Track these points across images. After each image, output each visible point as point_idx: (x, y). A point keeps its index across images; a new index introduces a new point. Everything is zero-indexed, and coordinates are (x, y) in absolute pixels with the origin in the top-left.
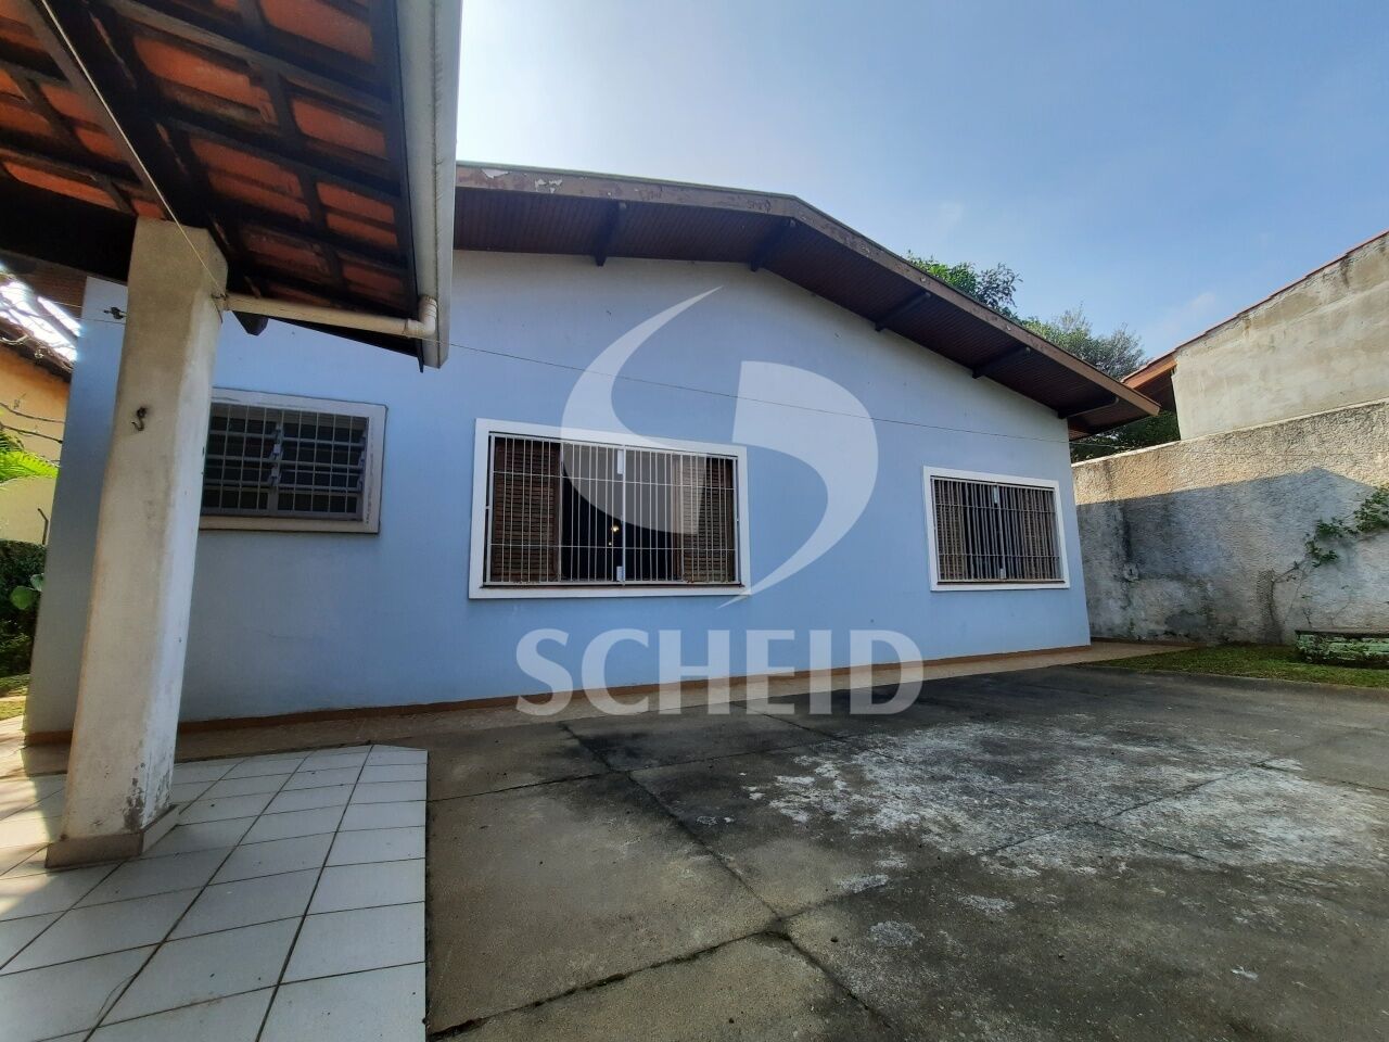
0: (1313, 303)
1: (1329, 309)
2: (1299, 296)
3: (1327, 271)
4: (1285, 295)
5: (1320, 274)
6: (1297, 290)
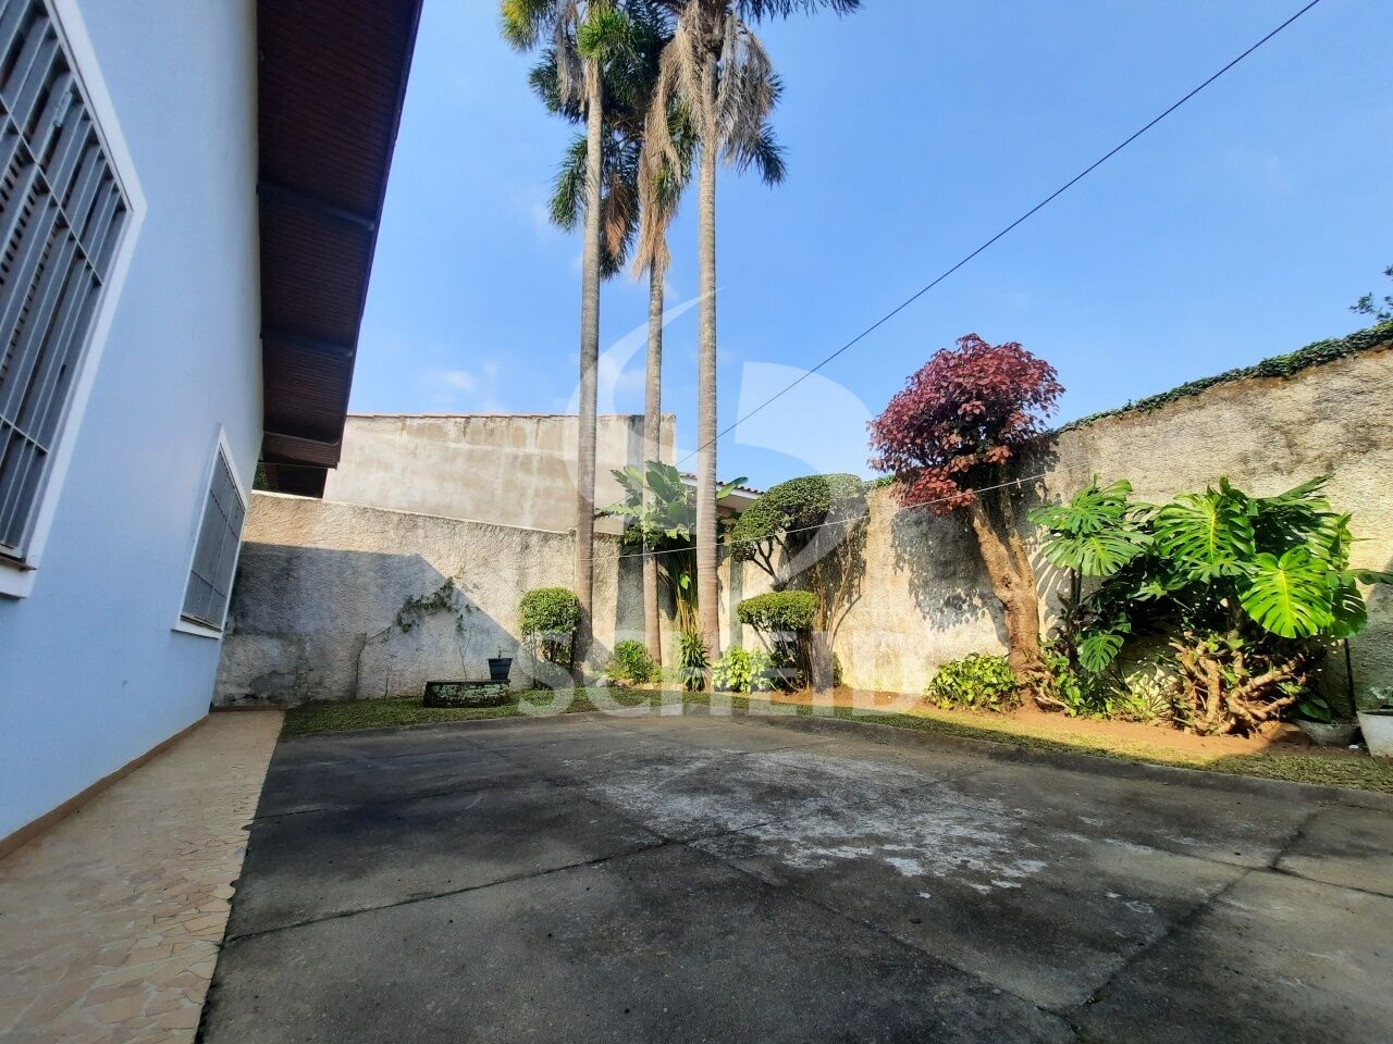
0: (444, 435)
1: (453, 445)
2: (439, 427)
3: (458, 420)
4: (432, 421)
5: (453, 420)
6: (440, 422)
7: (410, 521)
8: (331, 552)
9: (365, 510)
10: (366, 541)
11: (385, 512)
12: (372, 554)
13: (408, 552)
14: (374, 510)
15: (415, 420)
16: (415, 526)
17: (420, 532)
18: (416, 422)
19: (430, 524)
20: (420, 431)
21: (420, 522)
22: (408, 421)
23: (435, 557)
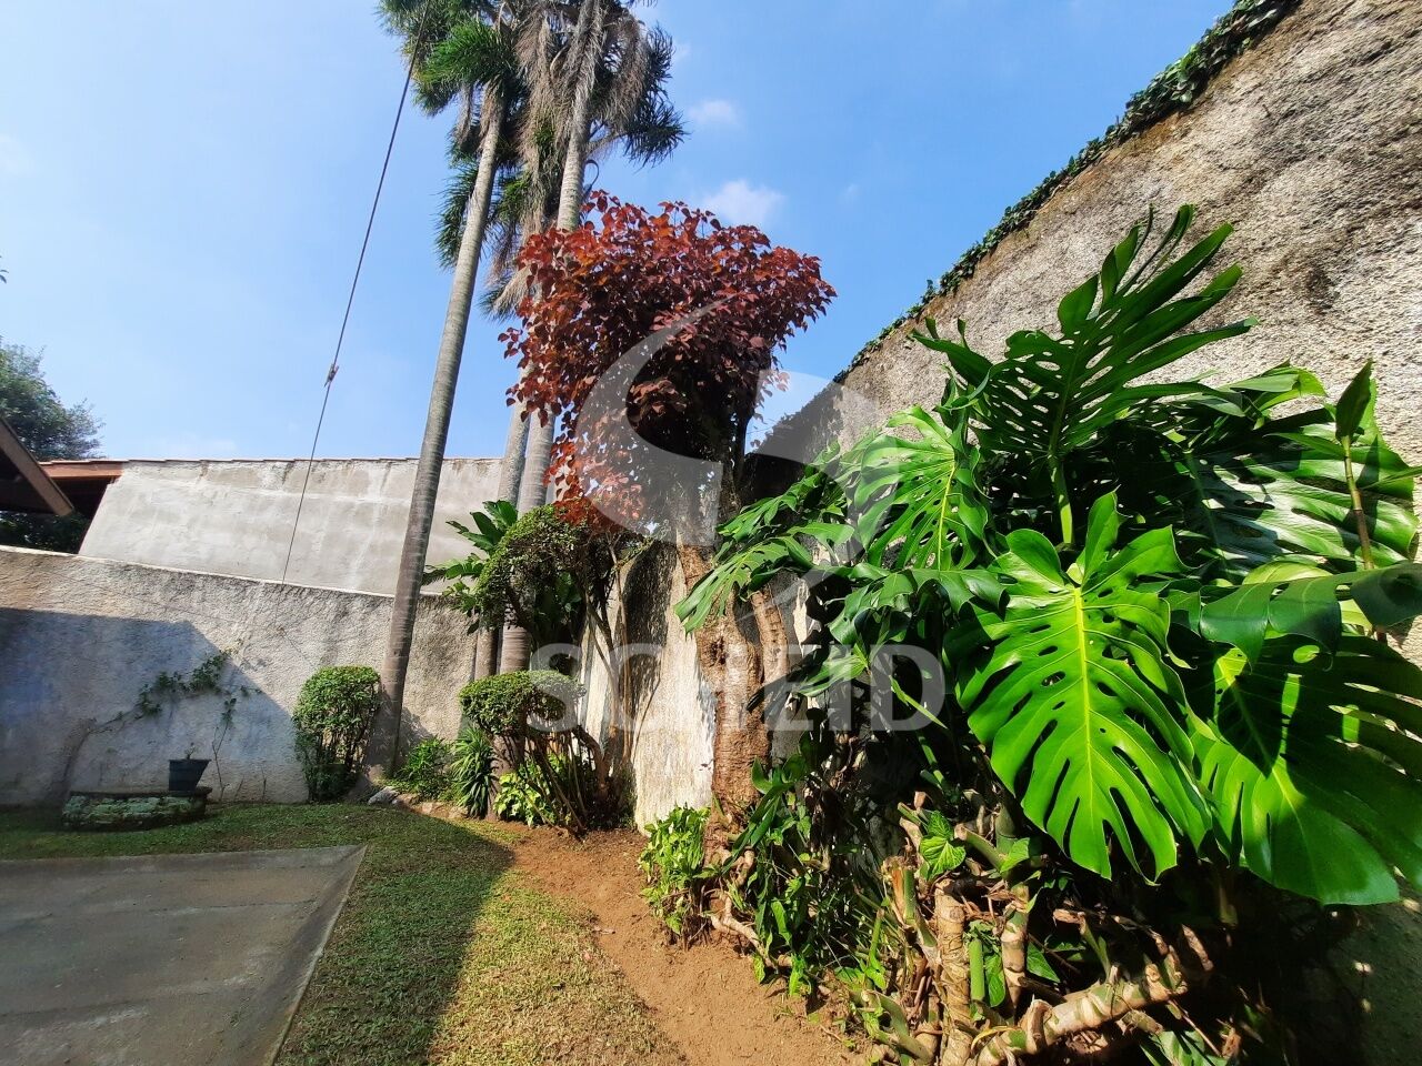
7: (185, 582)
8: (69, 617)
9: (127, 568)
10: (120, 606)
11: (153, 571)
12: (124, 620)
13: (174, 618)
14: (139, 568)
15: (221, 465)
16: (191, 587)
17: (197, 594)
18: (220, 467)
19: (211, 585)
20: (225, 476)
21: (199, 583)
22: (211, 467)
23: (212, 624)
